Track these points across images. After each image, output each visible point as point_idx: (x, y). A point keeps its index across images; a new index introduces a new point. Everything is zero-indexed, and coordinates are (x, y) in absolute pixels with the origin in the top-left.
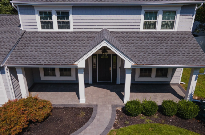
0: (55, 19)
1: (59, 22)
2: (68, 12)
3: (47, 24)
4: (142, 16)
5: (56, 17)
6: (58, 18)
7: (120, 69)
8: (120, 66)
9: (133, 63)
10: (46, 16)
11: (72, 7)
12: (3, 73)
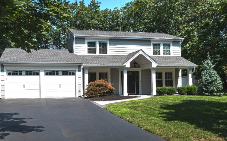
0: (97, 47)
1: (100, 49)
2: (106, 43)
3: (91, 50)
4: (152, 47)
5: (98, 46)
6: (100, 46)
7: (141, 83)
8: (141, 80)
9: (157, 64)
10: (91, 45)
11: (110, 40)
12: (79, 71)
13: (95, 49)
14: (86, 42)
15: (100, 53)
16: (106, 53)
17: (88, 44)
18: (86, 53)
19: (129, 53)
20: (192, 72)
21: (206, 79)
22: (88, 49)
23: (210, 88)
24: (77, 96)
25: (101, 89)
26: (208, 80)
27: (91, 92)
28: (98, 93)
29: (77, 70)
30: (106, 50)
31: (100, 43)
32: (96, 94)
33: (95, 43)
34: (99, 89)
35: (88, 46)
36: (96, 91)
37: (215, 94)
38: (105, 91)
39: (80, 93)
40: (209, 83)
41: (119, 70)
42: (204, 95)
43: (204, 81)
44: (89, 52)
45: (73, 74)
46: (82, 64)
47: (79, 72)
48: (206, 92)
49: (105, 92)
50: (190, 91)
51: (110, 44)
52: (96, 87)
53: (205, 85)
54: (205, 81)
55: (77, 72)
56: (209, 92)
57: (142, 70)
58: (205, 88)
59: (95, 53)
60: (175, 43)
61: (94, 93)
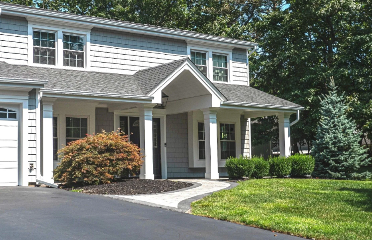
0: (60, 46)
5: (62, 44)
8: (165, 142)
9: (223, 100)
10: (43, 39)
11: (92, 30)
12: (32, 106)
13: (53, 53)
14: (30, 29)
15: (66, 63)
16: (82, 64)
17: (34, 37)
18: (31, 63)
19: (138, 69)
20: (291, 122)
21: (335, 138)
22: (36, 52)
23: (346, 160)
24: (25, 184)
25: (118, 159)
26: (339, 141)
27: (86, 167)
28: (109, 172)
29: (26, 103)
30: (81, 56)
31: (66, 38)
32: (102, 174)
33: (52, 36)
34: (111, 161)
35: (36, 42)
36: (100, 165)
37: (355, 175)
38: (130, 167)
39: (33, 172)
40: (341, 149)
41: (115, 114)
42: (331, 177)
43: (332, 144)
44: (36, 60)
45: (13, 116)
46: (42, 85)
47: (29, 109)
48: (336, 170)
49: (128, 169)
50: (301, 169)
51: (92, 41)
52: (101, 152)
53: (334, 154)
54: (334, 144)
55: (25, 111)
56: (342, 171)
57: (168, 116)
58: (333, 160)
59: (53, 62)
60: (239, 53)
61: (95, 172)
